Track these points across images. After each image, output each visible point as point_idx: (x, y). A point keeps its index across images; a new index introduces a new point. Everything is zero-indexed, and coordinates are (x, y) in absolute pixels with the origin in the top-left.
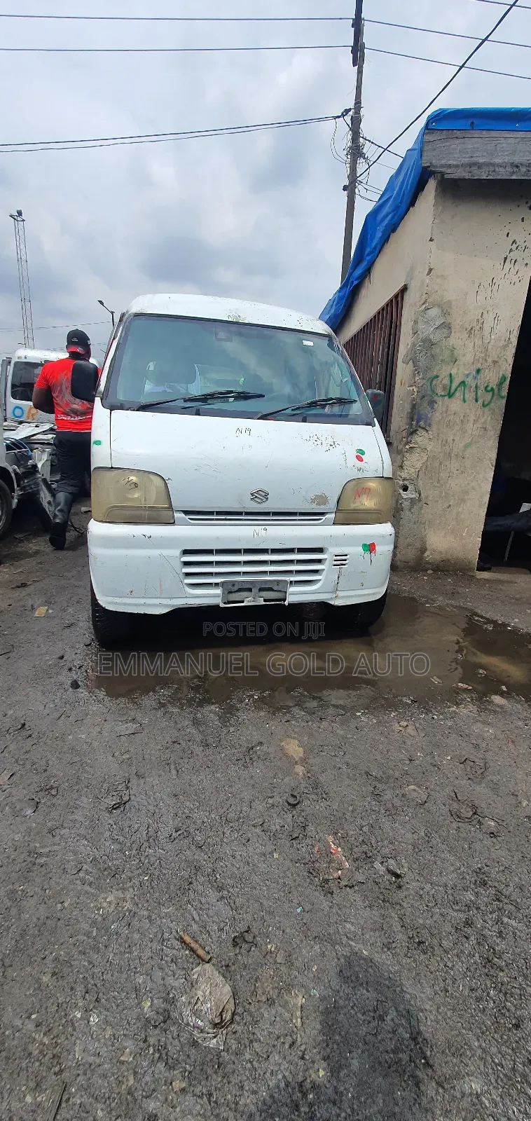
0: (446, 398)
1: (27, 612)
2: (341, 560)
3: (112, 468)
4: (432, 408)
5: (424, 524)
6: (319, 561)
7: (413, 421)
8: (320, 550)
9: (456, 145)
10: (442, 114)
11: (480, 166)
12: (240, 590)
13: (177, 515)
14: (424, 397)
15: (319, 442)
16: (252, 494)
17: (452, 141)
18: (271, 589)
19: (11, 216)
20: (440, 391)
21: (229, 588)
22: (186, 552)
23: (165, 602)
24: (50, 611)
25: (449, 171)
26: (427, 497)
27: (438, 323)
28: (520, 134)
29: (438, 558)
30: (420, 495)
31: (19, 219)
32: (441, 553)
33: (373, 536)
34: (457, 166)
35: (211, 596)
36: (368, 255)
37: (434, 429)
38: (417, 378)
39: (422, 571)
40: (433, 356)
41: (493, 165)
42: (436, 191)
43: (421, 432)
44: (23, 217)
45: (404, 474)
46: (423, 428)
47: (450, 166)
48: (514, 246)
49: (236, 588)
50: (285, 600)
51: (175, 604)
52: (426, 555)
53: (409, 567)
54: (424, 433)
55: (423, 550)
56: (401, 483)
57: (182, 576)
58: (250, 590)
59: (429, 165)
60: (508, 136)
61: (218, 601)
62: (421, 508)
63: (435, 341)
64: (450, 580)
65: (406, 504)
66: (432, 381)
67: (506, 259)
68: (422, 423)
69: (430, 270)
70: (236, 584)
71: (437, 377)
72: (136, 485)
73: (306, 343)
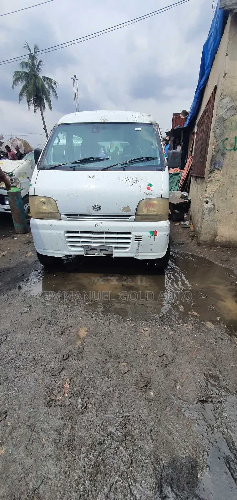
0: (233, 151)
1: (24, 254)
2: (139, 238)
3: (35, 196)
4: (224, 157)
5: (217, 222)
6: (129, 238)
7: (212, 165)
8: (129, 233)
12: (91, 249)
13: (62, 216)
14: (218, 151)
15: (128, 181)
16: (93, 207)
18: (106, 250)
19: (72, 78)
20: (228, 147)
21: (87, 249)
22: (68, 232)
23: (61, 252)
24: (33, 254)
26: (219, 207)
27: (228, 107)
29: (224, 240)
30: (214, 206)
31: (75, 79)
32: (226, 238)
33: (155, 227)
35: (80, 251)
36: (207, 69)
37: (224, 169)
38: (215, 141)
39: (215, 246)
40: (224, 127)
42: (231, 23)
43: (217, 171)
44: (77, 78)
45: (207, 195)
46: (218, 169)
49: (89, 249)
50: (113, 255)
51: (65, 253)
52: (217, 238)
53: (207, 244)
54: (218, 171)
55: (215, 235)
56: (205, 199)
57: (66, 242)
58: (96, 249)
59: (224, 6)
61: (83, 253)
62: (215, 213)
63: (226, 118)
64: (229, 253)
65: (206, 211)
66: (224, 141)
68: (217, 166)
69: (225, 74)
70: (89, 247)
71: (227, 139)
72: (44, 203)
73: (137, 129)
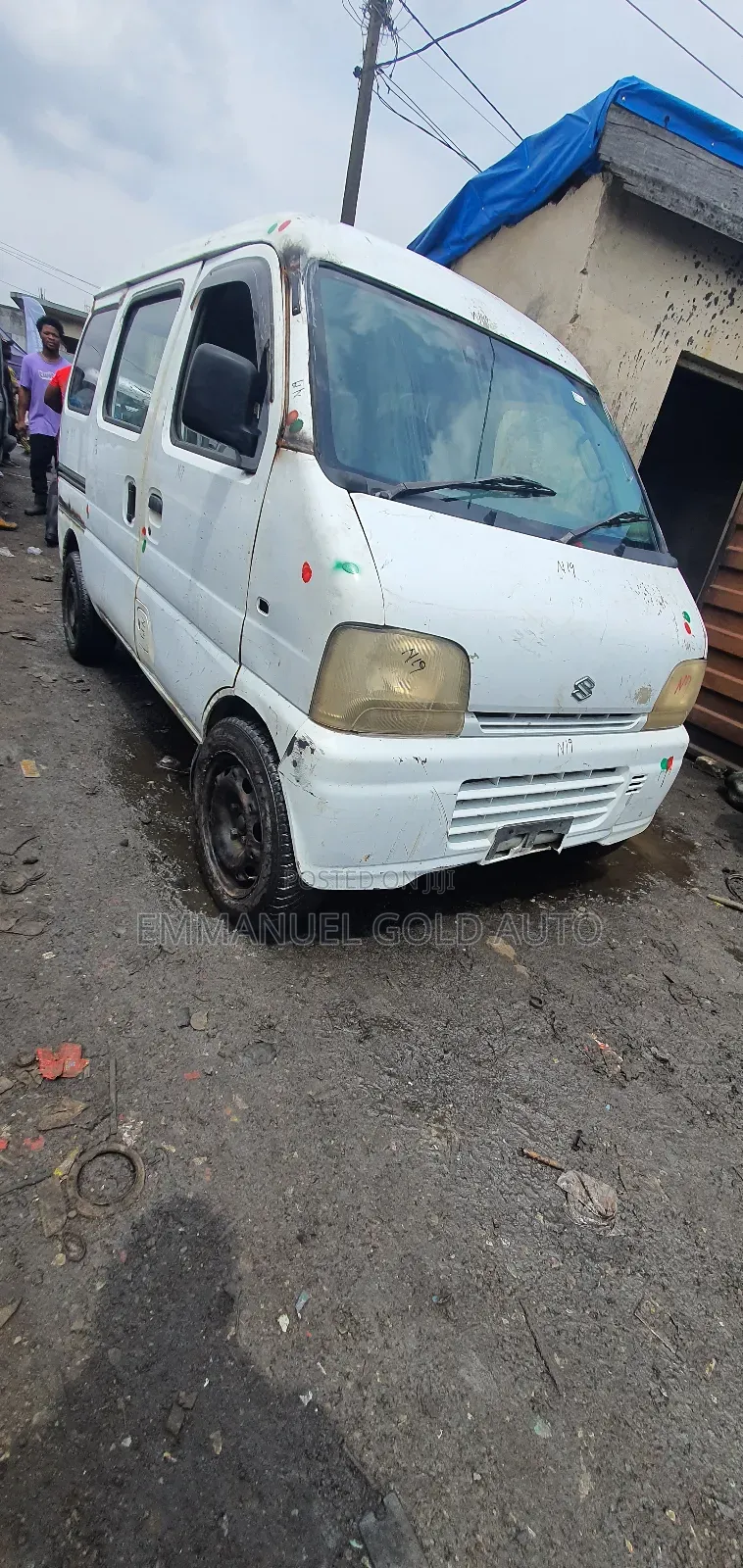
2: (636, 783)
3: (385, 626)
6: (613, 787)
9: (643, 143)
10: (636, 89)
11: (664, 187)
13: (468, 720)
15: (649, 597)
16: (576, 687)
17: (639, 135)
18: (549, 832)
22: (464, 784)
23: (412, 868)
25: (628, 180)
28: (713, 160)
34: (638, 176)
35: (471, 852)
41: (677, 191)
42: (602, 201)
47: (632, 173)
48: (671, 312)
57: (449, 825)
60: (701, 156)
67: (659, 326)
69: (576, 316)
72: (421, 666)
